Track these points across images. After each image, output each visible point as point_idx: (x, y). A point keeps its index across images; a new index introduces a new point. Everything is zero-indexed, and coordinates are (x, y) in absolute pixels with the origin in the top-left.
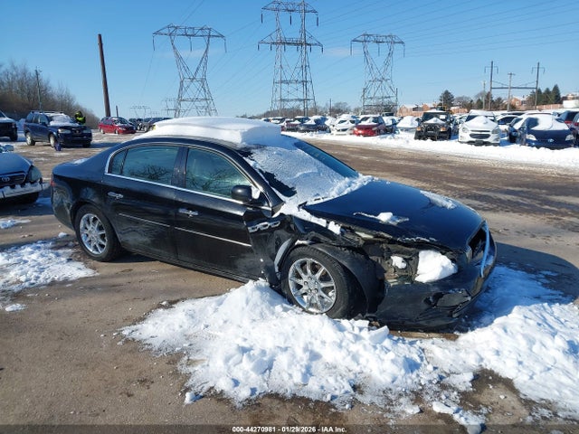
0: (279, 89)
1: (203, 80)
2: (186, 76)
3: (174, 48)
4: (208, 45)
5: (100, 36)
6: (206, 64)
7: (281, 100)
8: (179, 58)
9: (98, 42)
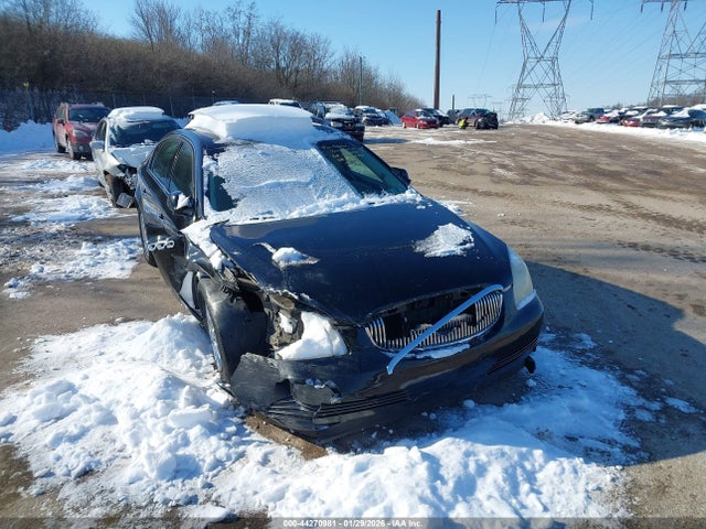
0: (664, 67)
1: (554, 60)
2: (532, 55)
3: (521, 19)
4: (567, 10)
5: (439, 11)
6: (561, 37)
7: (666, 82)
8: (526, 31)
9: (436, 19)
